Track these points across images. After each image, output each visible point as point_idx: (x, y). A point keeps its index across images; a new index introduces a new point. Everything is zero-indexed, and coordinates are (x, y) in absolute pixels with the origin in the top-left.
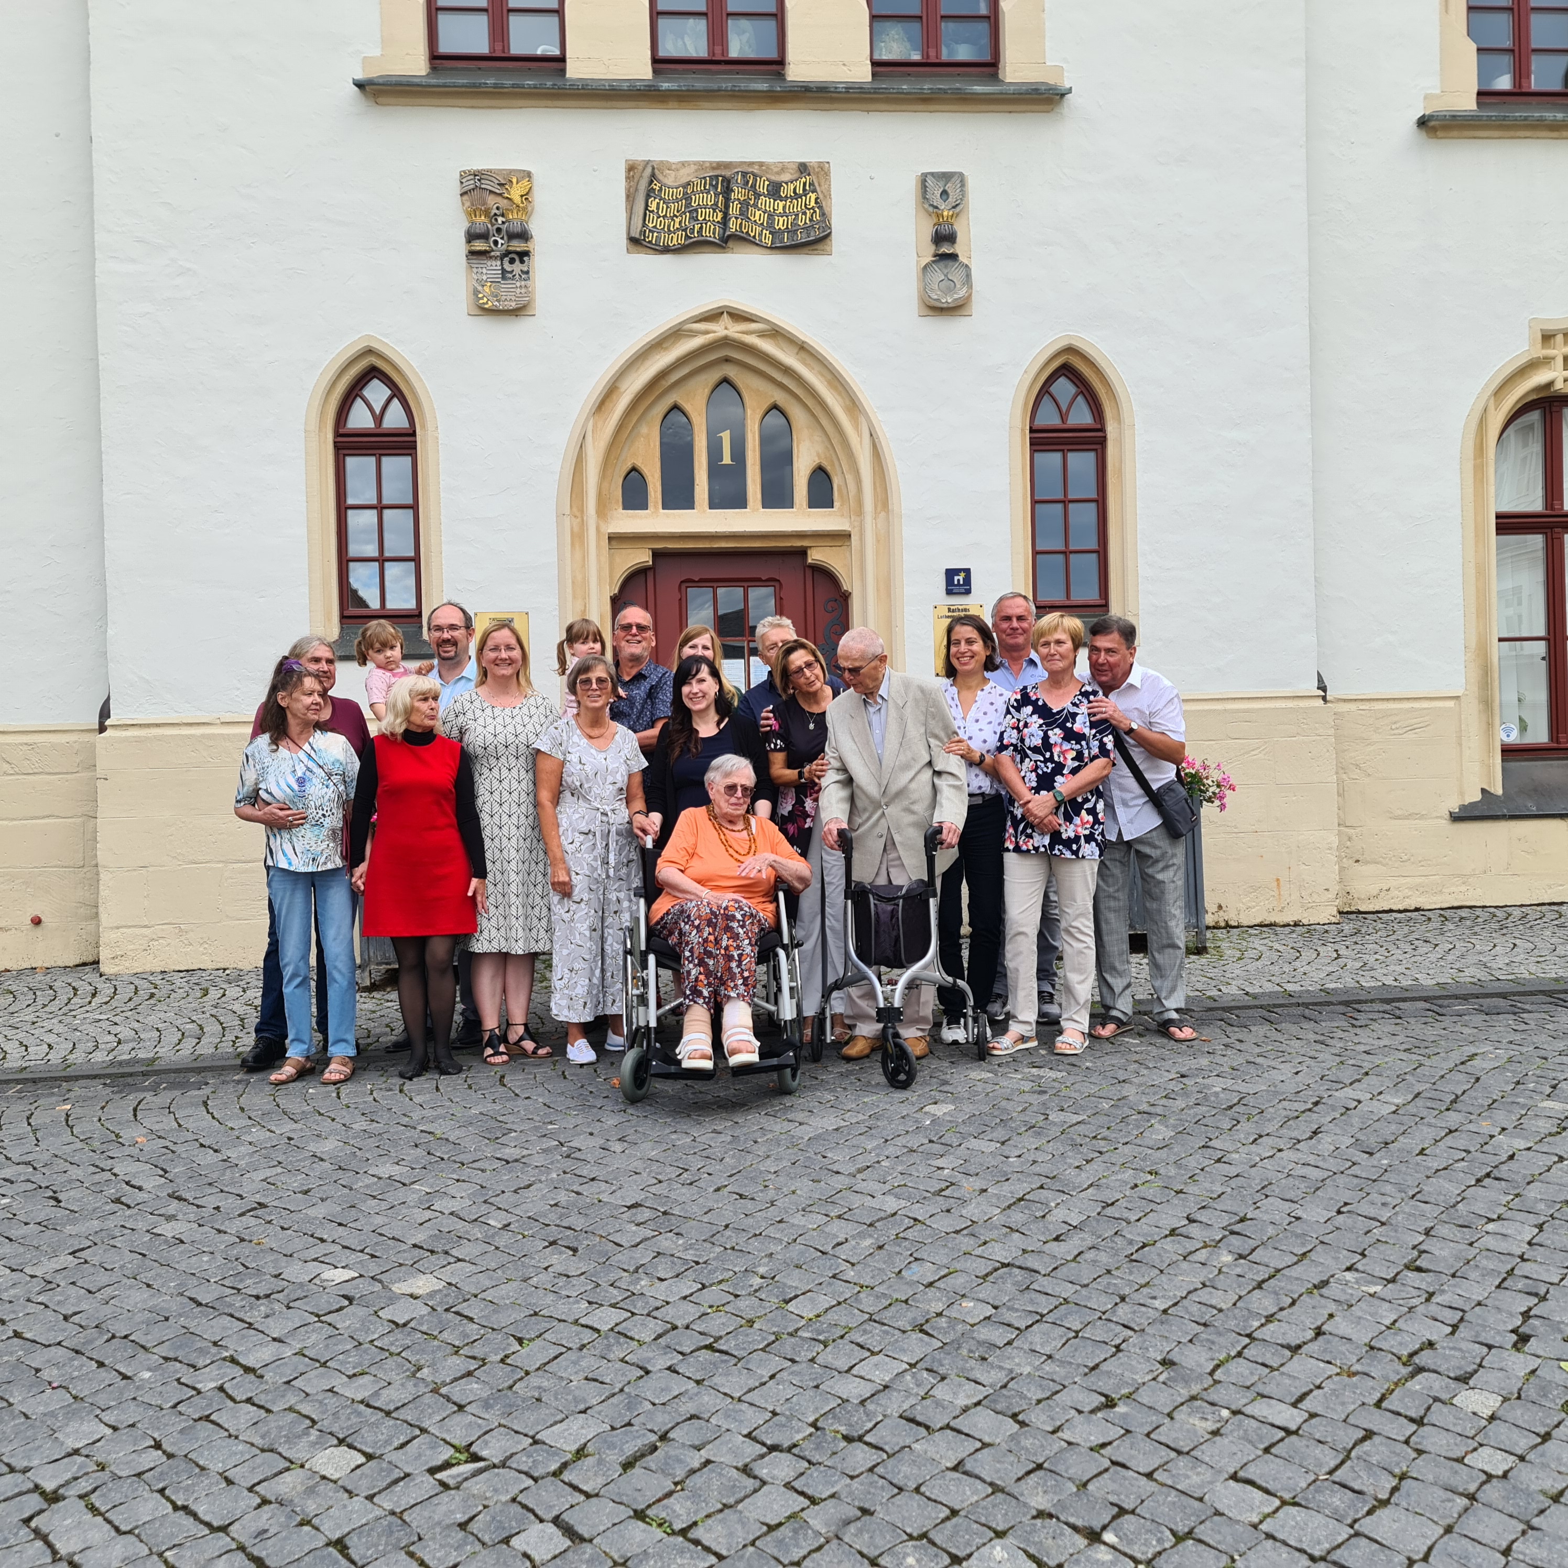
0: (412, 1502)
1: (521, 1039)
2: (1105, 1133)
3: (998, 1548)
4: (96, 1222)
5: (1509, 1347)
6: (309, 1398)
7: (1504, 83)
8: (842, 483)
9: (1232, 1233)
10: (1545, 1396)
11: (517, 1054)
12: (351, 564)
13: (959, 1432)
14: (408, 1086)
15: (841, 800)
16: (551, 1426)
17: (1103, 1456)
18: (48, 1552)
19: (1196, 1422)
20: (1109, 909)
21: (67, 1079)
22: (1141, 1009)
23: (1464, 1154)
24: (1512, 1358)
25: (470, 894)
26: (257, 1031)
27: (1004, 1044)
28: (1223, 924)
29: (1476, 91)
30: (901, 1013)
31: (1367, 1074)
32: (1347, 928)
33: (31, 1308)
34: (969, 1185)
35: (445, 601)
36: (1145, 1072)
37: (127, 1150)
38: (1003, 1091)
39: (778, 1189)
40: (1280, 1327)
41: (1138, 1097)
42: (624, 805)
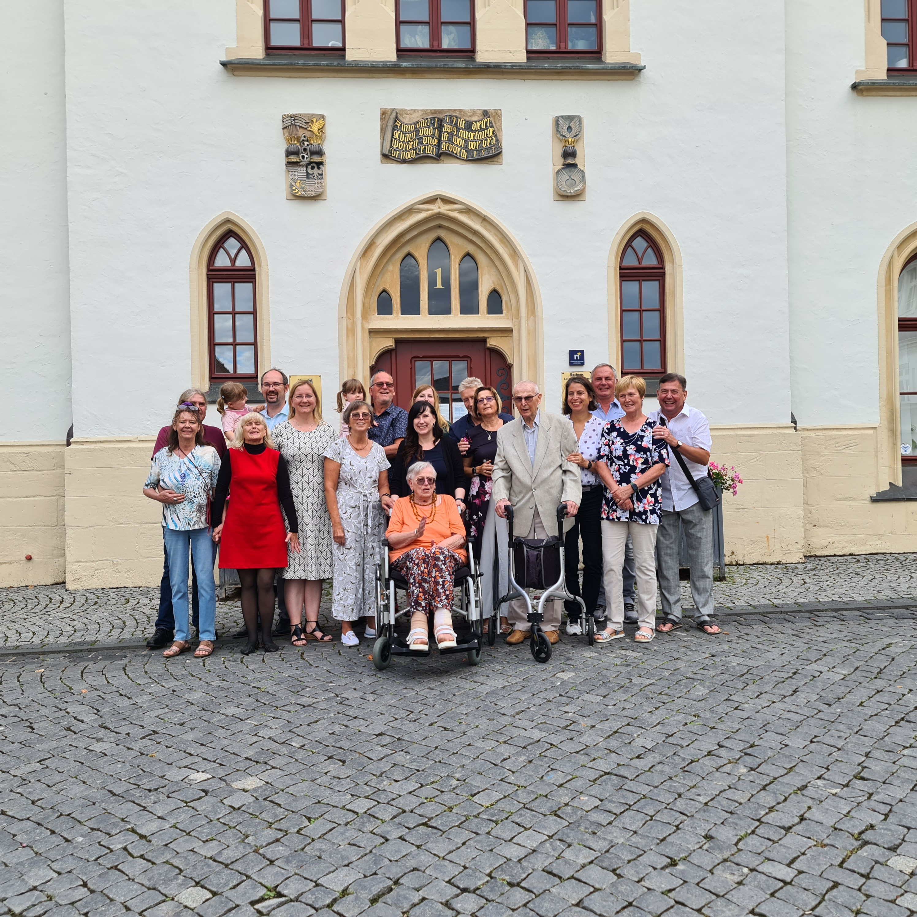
1: (314, 630)
2: (667, 691)
4: (54, 742)
6: (179, 855)
7: (903, 64)
8: (508, 300)
9: (746, 754)
11: (311, 639)
12: (217, 347)
13: (580, 881)
14: (246, 659)
15: (504, 488)
16: (327, 874)
17: (670, 898)
19: (728, 876)
20: (667, 554)
21: (43, 653)
22: (687, 614)
23: (887, 706)
25: (286, 542)
26: (157, 625)
27: (604, 636)
28: (734, 563)
29: (886, 68)
30: (542, 617)
31: (825, 655)
32: (809, 566)
33: (13, 796)
34: (584, 723)
35: (272, 368)
36: (690, 653)
37: (76, 698)
38: (604, 664)
39: (468, 724)
40: (778, 815)
41: (686, 669)
42: (377, 490)
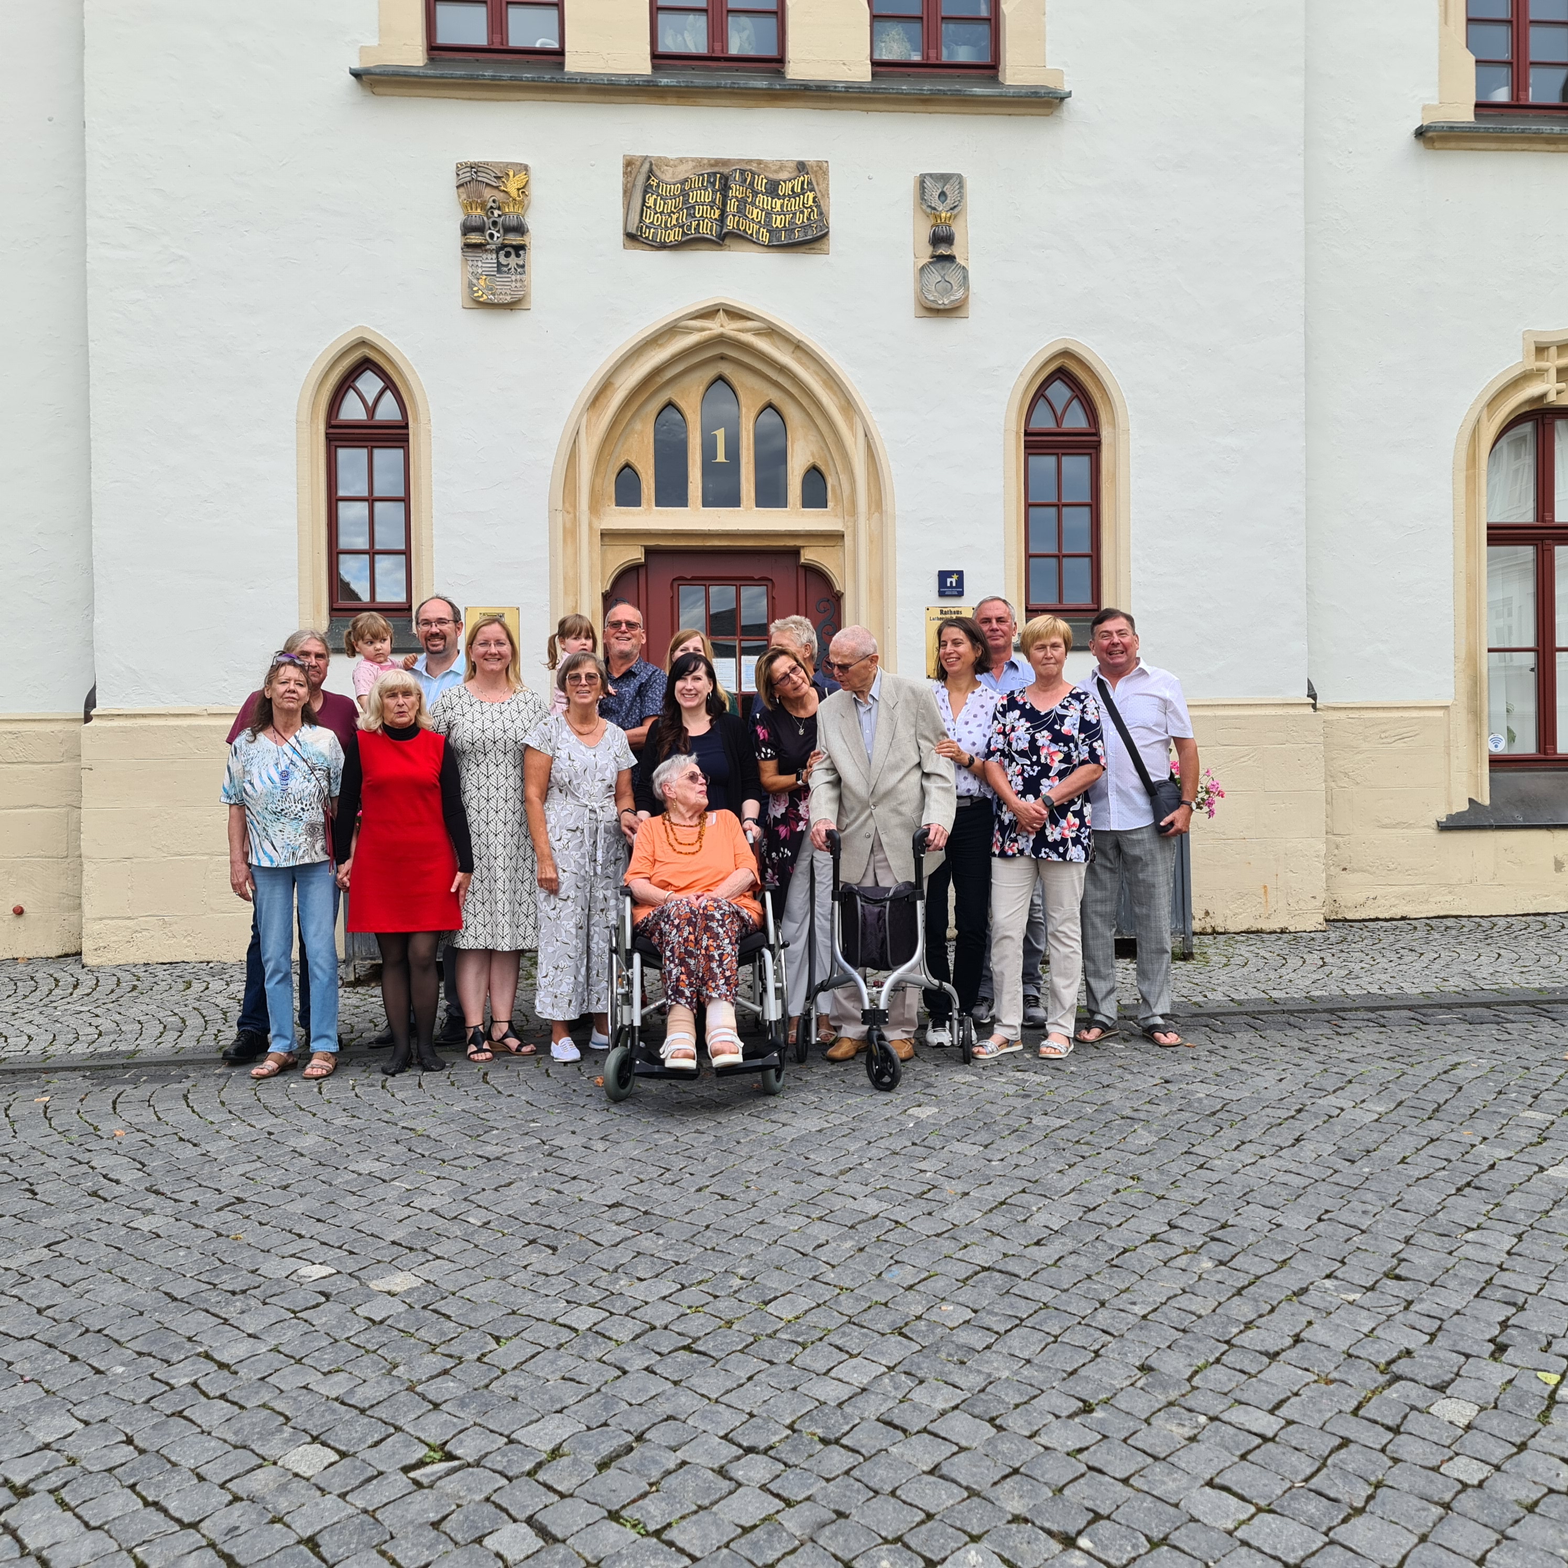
0: (385, 1501)
1: (506, 1036)
2: (1088, 1137)
3: (973, 1553)
4: (72, 1215)
5: (1487, 1356)
6: (284, 1395)
7: (1502, 95)
8: (836, 483)
9: (1213, 1239)
10: (1521, 1406)
11: (500, 1051)
12: (342, 557)
13: (936, 1435)
14: (391, 1081)
15: (830, 799)
16: (527, 1425)
17: (1080, 1461)
18: (17, 1547)
19: (1174, 1429)
20: (1096, 913)
21: (47, 1071)
22: (1126, 1014)
23: (1445, 1163)
24: (1490, 1368)
25: (453, 890)
26: (239, 1024)
27: (989, 1048)
28: (1209, 930)
29: (1473, 103)
30: (886, 1015)
31: (1350, 1082)
32: (1334, 936)
34: (951, 1188)
35: (433, 594)
36: (1130, 1077)
37: (106, 1143)
38: (987, 1094)
39: (758, 1190)
40: (1259, 1334)
41: (1121, 1102)
42: (613, 803)
